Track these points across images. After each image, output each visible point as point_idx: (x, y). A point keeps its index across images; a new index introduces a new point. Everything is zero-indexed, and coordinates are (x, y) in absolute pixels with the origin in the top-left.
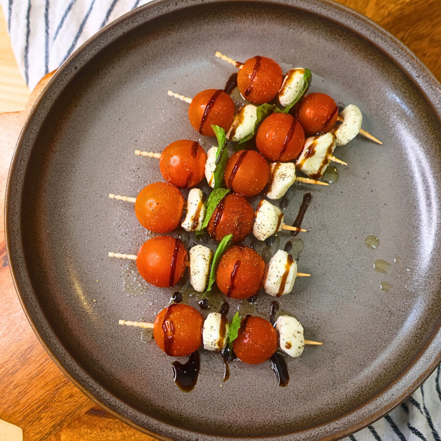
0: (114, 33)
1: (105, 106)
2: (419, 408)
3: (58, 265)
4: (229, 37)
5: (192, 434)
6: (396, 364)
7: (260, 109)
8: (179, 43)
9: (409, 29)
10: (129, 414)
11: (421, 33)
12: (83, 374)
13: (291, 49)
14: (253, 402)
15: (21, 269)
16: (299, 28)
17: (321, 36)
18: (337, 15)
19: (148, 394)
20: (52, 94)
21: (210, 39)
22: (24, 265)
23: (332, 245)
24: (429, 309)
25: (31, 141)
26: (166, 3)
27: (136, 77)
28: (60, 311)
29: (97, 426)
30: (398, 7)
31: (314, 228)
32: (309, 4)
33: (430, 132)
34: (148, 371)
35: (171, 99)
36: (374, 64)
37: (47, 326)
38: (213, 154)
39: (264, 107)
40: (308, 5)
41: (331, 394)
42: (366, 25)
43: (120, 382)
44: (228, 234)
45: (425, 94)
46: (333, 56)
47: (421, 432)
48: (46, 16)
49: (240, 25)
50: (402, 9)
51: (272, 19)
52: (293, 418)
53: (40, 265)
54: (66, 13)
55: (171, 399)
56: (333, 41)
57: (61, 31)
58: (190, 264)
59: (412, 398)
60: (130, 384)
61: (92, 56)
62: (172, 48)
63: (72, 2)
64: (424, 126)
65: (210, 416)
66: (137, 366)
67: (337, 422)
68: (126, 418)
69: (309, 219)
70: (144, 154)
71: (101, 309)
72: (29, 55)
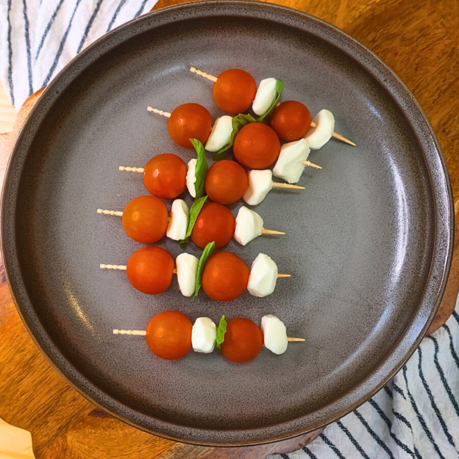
0: (91, 56)
1: (89, 125)
2: (403, 394)
3: (53, 279)
4: (203, 50)
5: (186, 428)
6: (374, 355)
7: (235, 120)
8: (155, 59)
9: (381, 29)
10: (126, 413)
11: (393, 33)
12: (82, 380)
13: (264, 58)
14: (243, 396)
15: (19, 286)
16: (270, 38)
17: (292, 44)
18: (305, 25)
19: (144, 395)
20: (36, 119)
21: (185, 53)
22: (22, 282)
23: (312, 245)
24: (405, 302)
25: (20, 165)
26: (139, 24)
27: (116, 95)
28: (58, 322)
29: (100, 426)
30: (368, 8)
31: (294, 229)
32: (277, 16)
33: (400, 132)
34: (144, 372)
35: (151, 113)
36: (344, 69)
37: (46, 338)
38: (193, 166)
39: (238, 118)
40: (276, 18)
41: (315, 385)
42: (333, 33)
43: (118, 384)
44: (211, 241)
45: (394, 97)
46: (305, 63)
47: (404, 417)
48: (27, 36)
49: (213, 38)
50: (373, 10)
51: (243, 30)
52: (280, 409)
53: (37, 281)
54: (46, 32)
55: (166, 398)
56: (303, 49)
57: (42, 50)
58: (176, 271)
59: (395, 385)
60: (127, 386)
61: (72, 80)
62: (149, 65)
63: (51, 21)
64: (394, 127)
65: (202, 411)
66: (134, 369)
67: (319, 411)
68: (124, 418)
69: (289, 221)
70: (128, 169)
71: (96, 317)
72: (13, 75)
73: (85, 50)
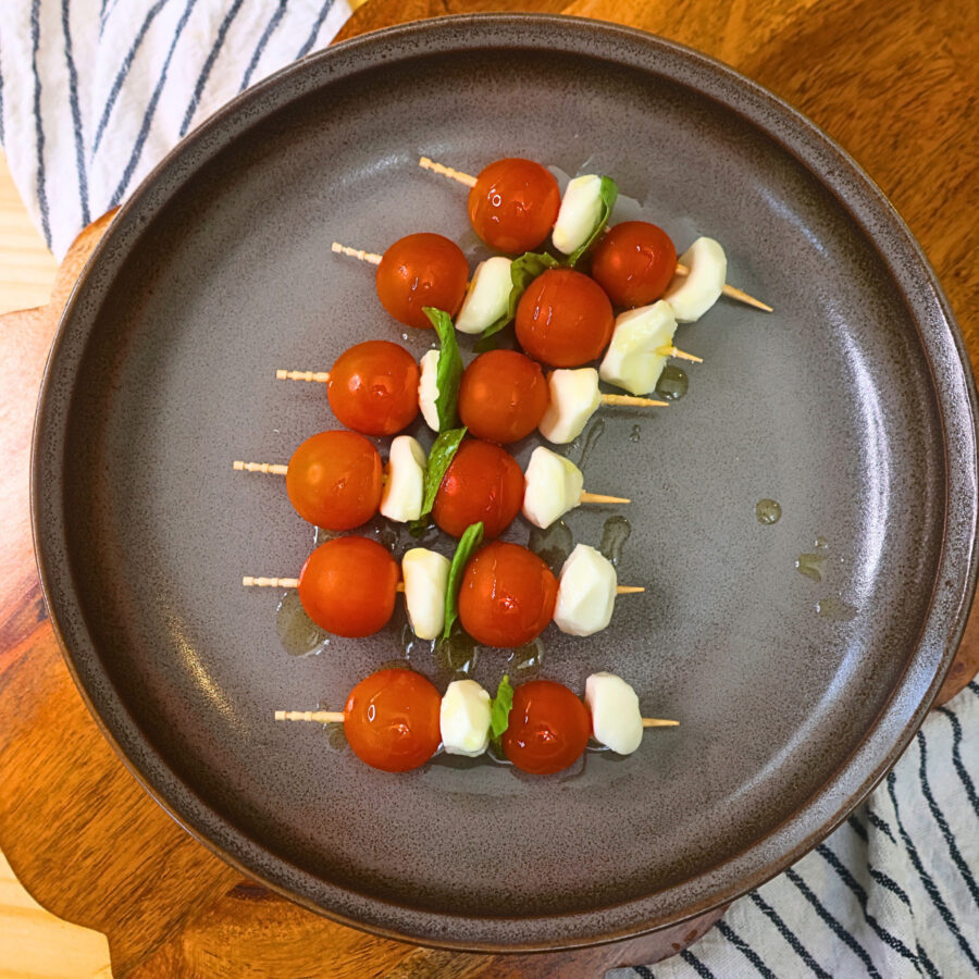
0: (213, 141)
1: (210, 285)
2: (888, 833)
3: (146, 611)
4: (445, 121)
5: (435, 917)
6: (826, 751)
7: (518, 266)
8: (346, 143)
9: (817, 64)
10: (308, 889)
11: (843, 71)
12: (214, 821)
13: (573, 134)
14: (551, 846)
15: (75, 627)
16: (586, 91)
17: (632, 103)
18: (657, 61)
19: (344, 849)
20: (101, 277)
21: (407, 128)
22: (80, 618)
23: (686, 523)
24: (887, 637)
25: (69, 373)
26: (311, 71)
27: (265, 221)
28: (158, 702)
29: (253, 917)
30: (788, 21)
31: (648, 492)
32: (599, 44)
33: (866, 280)
34: (341, 802)
35: (340, 257)
36: (742, 152)
37: (136, 734)
38: (432, 366)
39: (524, 261)
40: (597, 47)
41: (703, 818)
42: (718, 77)
43: (288, 829)
44: (475, 523)
45: (848, 206)
46: (660, 141)
48: (74, 102)
49: (466, 95)
50: (798, 23)
51: (529, 77)
52: (630, 871)
53: (112, 616)
54: (114, 93)
55: (390, 854)
56: (655, 112)
57: (106, 131)
58: (404, 587)
59: (873, 813)
60: (308, 832)
61: (174, 191)
62: (332, 155)
63: (124, 70)
64: (852, 270)
65: (468, 880)
66: (320, 795)
67: (714, 873)
68: (304, 898)
69: (636, 475)
70: (296, 375)
71: (238, 688)
72: (48, 186)
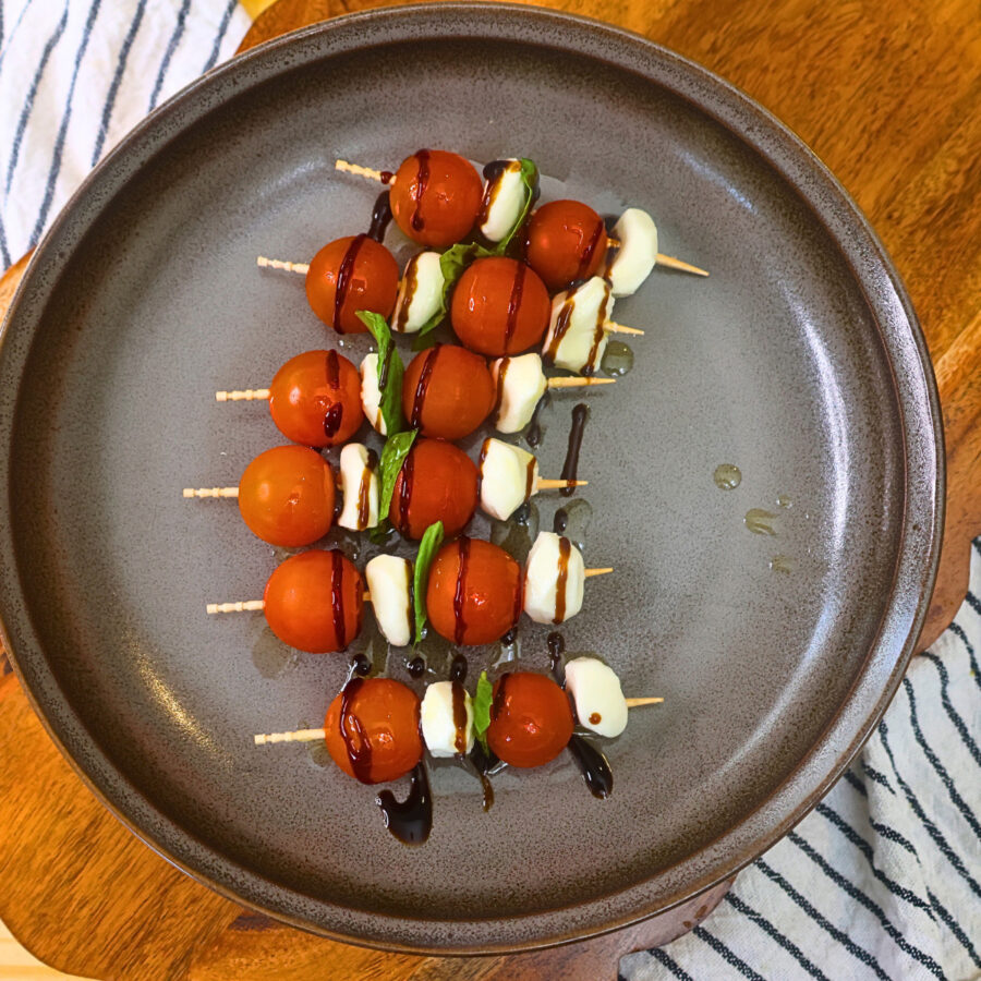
0: (123, 168)
1: (139, 314)
2: (886, 785)
3: (112, 651)
4: (357, 121)
5: (441, 925)
6: (814, 710)
7: (447, 259)
8: (259, 155)
9: (725, 22)
10: (309, 912)
11: (751, 26)
12: (205, 855)
13: (488, 119)
14: (549, 839)
15: (41, 676)
16: (495, 76)
17: (543, 82)
18: (563, 37)
19: (341, 867)
20: (26, 318)
21: (320, 133)
22: (45, 667)
23: (647, 498)
24: (861, 588)
25: (5, 420)
26: (215, 86)
27: (187, 242)
28: (135, 741)
29: (258, 947)
31: (605, 471)
32: (502, 27)
33: (798, 233)
34: (333, 821)
35: (266, 271)
36: (660, 119)
37: (115, 777)
38: (371, 366)
39: (453, 253)
40: (500, 29)
41: (699, 792)
42: (626, 45)
43: (281, 854)
44: (434, 522)
45: (772, 161)
47: (898, 831)
49: (374, 93)
51: (436, 68)
52: (631, 855)
53: (78, 660)
54: (20, 131)
55: (388, 867)
56: (568, 87)
57: (17, 171)
58: (370, 596)
59: (868, 767)
60: (302, 854)
61: (90, 224)
62: (247, 169)
63: (27, 107)
64: (783, 224)
65: (469, 883)
66: (310, 815)
67: (716, 846)
68: (305, 922)
69: (591, 456)
70: (236, 395)
71: (215, 718)
73: (107, 157)
